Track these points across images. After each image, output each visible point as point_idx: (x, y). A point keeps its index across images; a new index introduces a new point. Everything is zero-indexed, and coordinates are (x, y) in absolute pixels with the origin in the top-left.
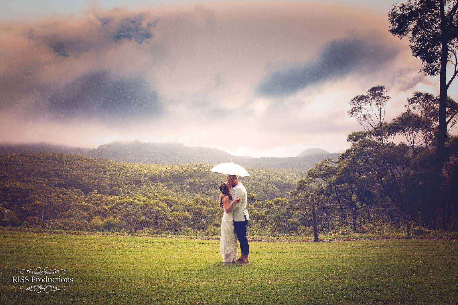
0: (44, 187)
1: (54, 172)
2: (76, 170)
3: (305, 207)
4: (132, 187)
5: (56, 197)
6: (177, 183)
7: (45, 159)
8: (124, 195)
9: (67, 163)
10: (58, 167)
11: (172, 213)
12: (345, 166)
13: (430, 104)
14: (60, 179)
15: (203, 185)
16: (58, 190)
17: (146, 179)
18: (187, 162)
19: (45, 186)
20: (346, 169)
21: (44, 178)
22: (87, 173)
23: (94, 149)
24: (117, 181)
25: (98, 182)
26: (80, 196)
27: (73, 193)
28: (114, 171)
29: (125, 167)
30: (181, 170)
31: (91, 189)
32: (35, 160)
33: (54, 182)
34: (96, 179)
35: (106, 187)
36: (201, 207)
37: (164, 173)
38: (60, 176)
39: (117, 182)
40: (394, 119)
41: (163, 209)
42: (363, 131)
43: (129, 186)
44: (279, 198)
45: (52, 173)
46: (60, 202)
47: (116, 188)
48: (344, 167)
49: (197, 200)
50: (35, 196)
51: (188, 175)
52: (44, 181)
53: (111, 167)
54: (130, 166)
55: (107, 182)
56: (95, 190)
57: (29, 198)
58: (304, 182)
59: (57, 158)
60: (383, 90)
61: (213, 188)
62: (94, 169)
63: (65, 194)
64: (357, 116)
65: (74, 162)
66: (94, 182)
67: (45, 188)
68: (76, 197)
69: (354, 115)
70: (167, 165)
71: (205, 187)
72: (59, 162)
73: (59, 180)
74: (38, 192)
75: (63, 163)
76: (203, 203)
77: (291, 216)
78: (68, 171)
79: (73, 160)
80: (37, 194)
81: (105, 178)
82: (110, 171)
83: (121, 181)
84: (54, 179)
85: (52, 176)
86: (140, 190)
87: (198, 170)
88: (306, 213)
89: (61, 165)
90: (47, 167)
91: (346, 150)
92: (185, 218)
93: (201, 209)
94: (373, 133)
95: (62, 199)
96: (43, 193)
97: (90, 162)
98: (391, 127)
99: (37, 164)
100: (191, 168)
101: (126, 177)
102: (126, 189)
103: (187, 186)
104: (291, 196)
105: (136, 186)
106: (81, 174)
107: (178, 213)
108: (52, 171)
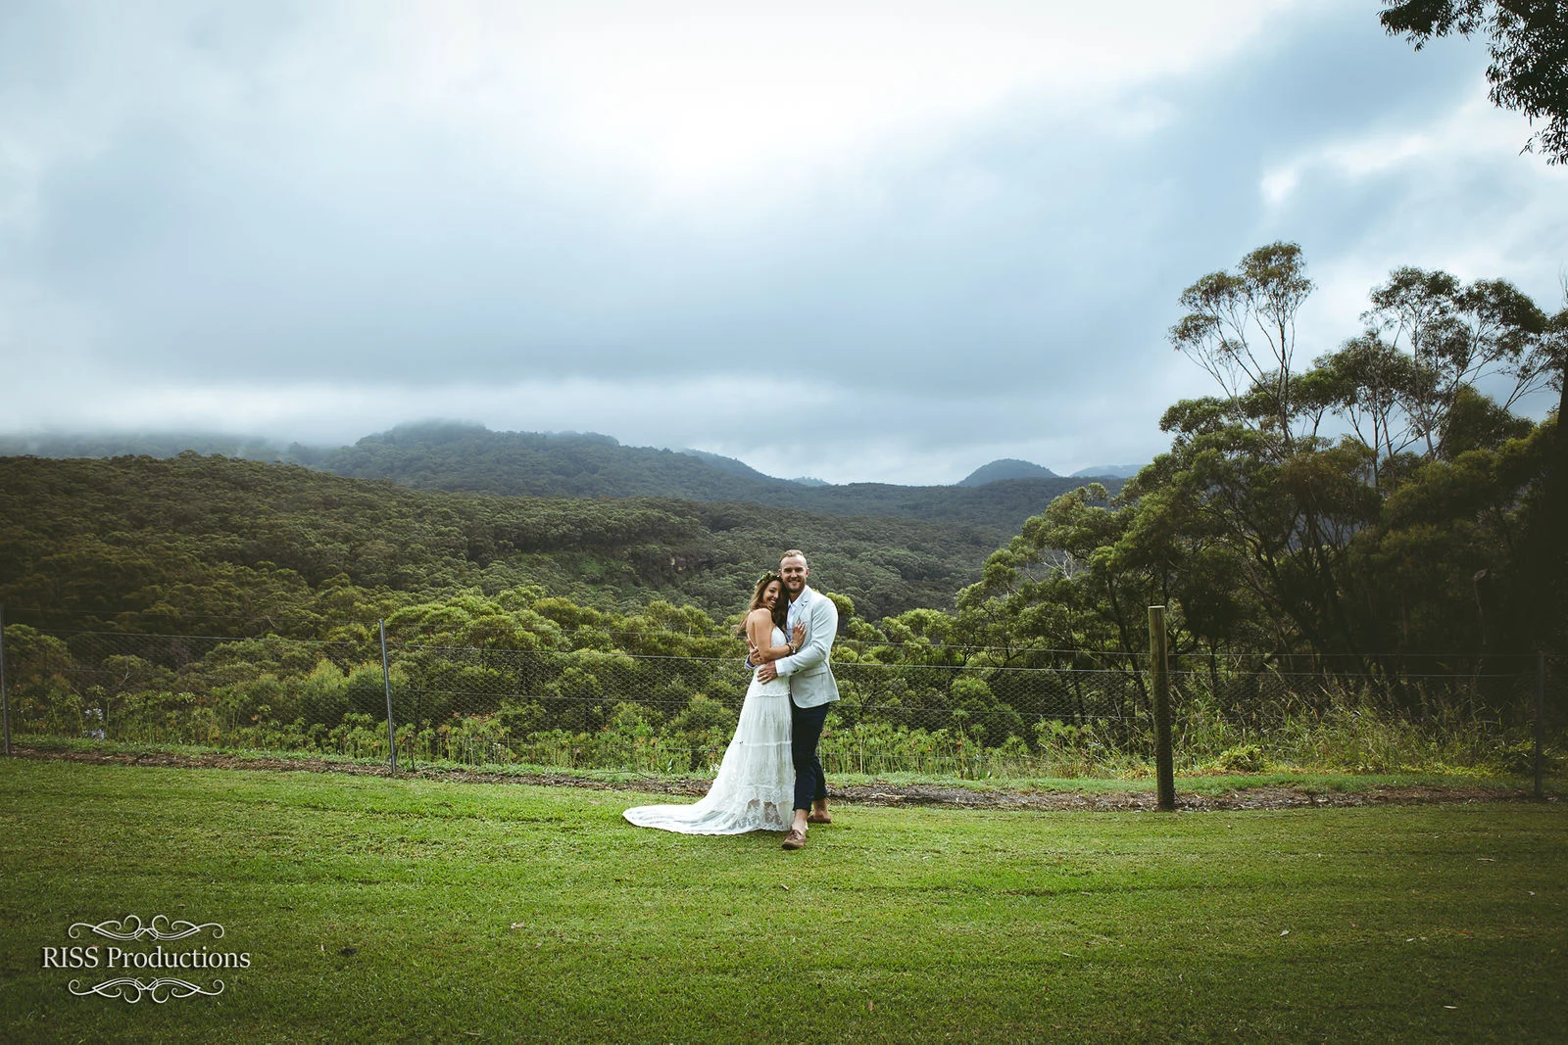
0: (183, 560)
1: (215, 517)
2: (286, 511)
3: (1006, 639)
4: (459, 565)
5: (219, 591)
6: (597, 555)
7: (190, 475)
8: (431, 591)
9: (258, 489)
10: (230, 499)
11: (575, 653)
12: (1159, 509)
13: (1443, 312)
14: (235, 537)
15: (673, 564)
16: (228, 569)
17: (501, 542)
18: (628, 494)
19: (185, 557)
20: (1161, 521)
21: (189, 533)
22: (320, 522)
23: (343, 448)
24: (413, 546)
25: (352, 548)
26: (295, 590)
27: (274, 583)
28: (402, 515)
29: (437, 506)
30: (609, 518)
31: (332, 569)
32: (161, 478)
33: (216, 546)
34: (346, 539)
35: (377, 564)
36: (670, 634)
37: (556, 526)
38: (236, 529)
39: (413, 549)
40: (1319, 360)
41: (547, 639)
42: (1216, 397)
43: (448, 564)
44: (922, 612)
45: (210, 519)
46: (230, 609)
47: (409, 569)
48: (1154, 514)
49: (659, 613)
50: (154, 590)
51: (629, 531)
52: (186, 542)
53: (395, 503)
54: (453, 503)
55: (380, 551)
56: (343, 574)
57: (135, 593)
58: (1007, 559)
59: (227, 472)
60: (1297, 259)
61: (706, 573)
62: (340, 510)
63: (249, 584)
64: (1200, 345)
65: (281, 487)
66: (341, 550)
67: (186, 563)
68: (282, 595)
69: (1187, 343)
70: (564, 500)
71: (680, 569)
72: (233, 486)
73: (233, 542)
74: (163, 577)
75: (246, 488)
76: (678, 622)
77: (958, 670)
78: (261, 512)
79: (279, 479)
80: (161, 582)
81: (377, 537)
82: (390, 515)
83: (424, 548)
84: (218, 539)
85: (212, 528)
86: (482, 575)
87: (661, 519)
88: (1009, 659)
89: (241, 494)
90: (195, 499)
91: (1155, 460)
92: (618, 669)
93: (670, 642)
94: (1248, 404)
95: (240, 598)
96: (181, 580)
97: (329, 487)
98: (1315, 384)
99: (165, 490)
100: (638, 513)
101: (440, 534)
102: (440, 573)
103: (626, 567)
104: (963, 606)
105: (471, 564)
106: (302, 524)
107: (595, 652)
108: (213, 511)
